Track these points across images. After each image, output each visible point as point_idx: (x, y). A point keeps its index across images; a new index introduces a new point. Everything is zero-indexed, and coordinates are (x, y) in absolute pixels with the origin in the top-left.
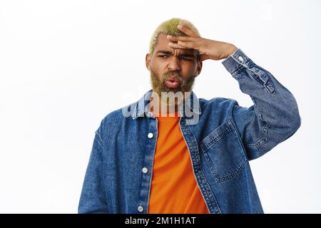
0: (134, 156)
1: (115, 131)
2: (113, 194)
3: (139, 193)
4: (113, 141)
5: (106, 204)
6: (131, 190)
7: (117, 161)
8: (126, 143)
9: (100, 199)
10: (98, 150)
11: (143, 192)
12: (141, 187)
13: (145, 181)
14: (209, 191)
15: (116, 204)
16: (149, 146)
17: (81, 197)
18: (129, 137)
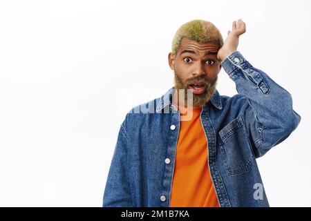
0: (157, 147)
1: (139, 123)
2: (137, 184)
3: (162, 184)
4: (137, 134)
5: (130, 194)
6: (154, 180)
7: (141, 152)
8: (149, 134)
9: (124, 189)
10: (123, 142)
11: (166, 182)
12: (163, 178)
13: (168, 171)
14: (221, 182)
15: (140, 194)
16: (172, 137)
17: (106, 187)
18: (152, 129)
